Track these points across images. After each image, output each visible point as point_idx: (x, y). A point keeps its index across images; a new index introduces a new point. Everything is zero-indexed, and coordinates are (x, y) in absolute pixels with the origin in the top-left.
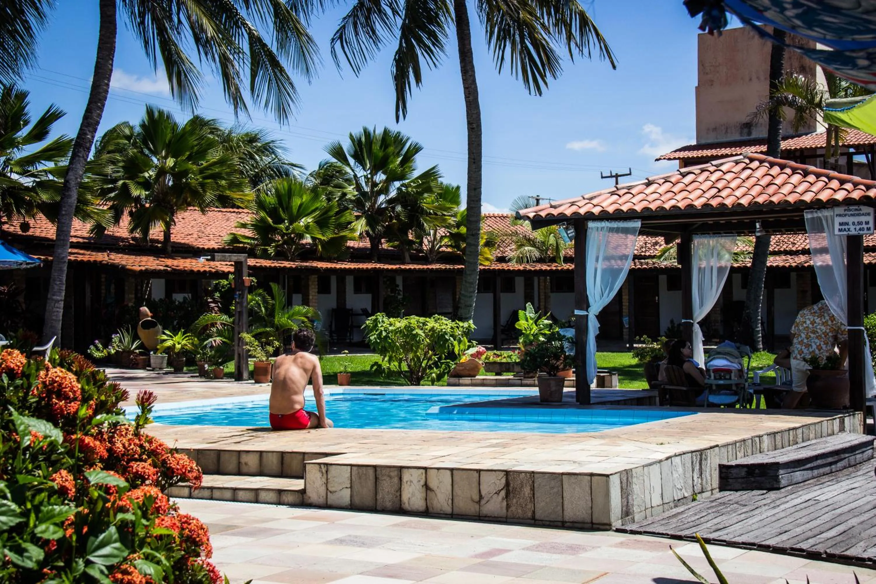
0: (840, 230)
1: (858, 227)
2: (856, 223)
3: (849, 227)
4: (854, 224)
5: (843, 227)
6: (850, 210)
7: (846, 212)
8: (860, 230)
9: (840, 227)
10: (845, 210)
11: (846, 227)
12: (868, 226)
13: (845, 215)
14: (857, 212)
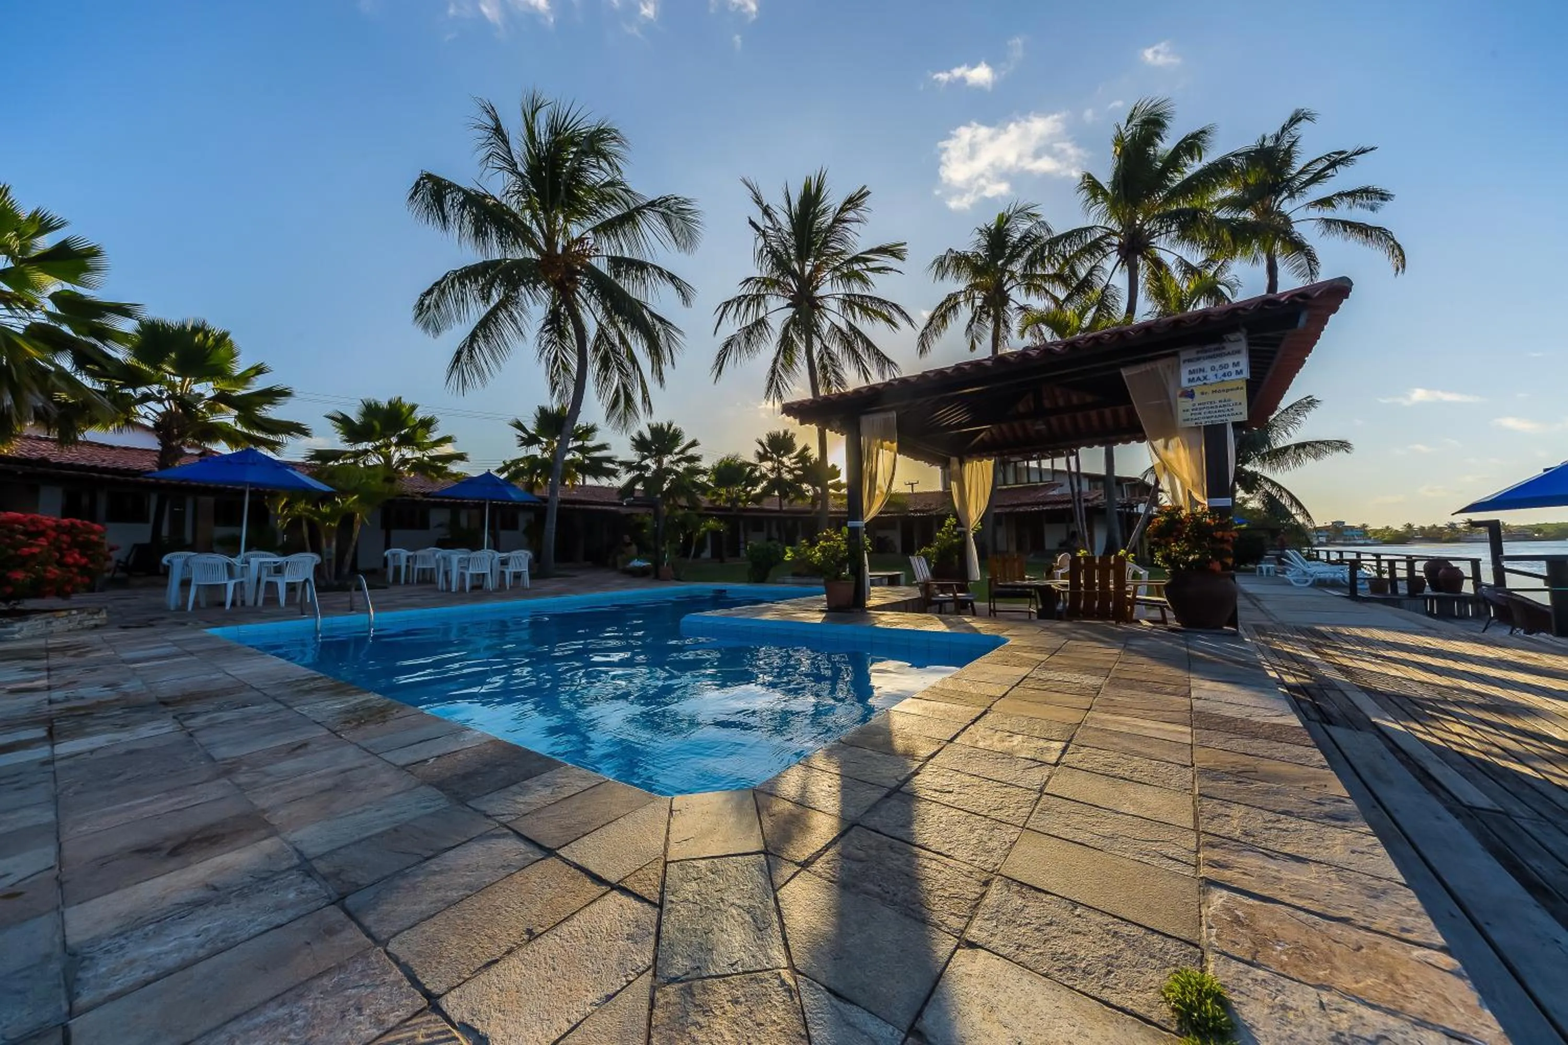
0: (1190, 380)
1: (1220, 373)
2: (1217, 367)
3: (1205, 374)
4: (1213, 369)
5: (1195, 376)
6: (1206, 351)
7: (1200, 355)
8: (1224, 375)
9: (1191, 377)
10: (1198, 352)
11: (1201, 375)
12: (1238, 369)
13: (1198, 359)
14: (1218, 352)
